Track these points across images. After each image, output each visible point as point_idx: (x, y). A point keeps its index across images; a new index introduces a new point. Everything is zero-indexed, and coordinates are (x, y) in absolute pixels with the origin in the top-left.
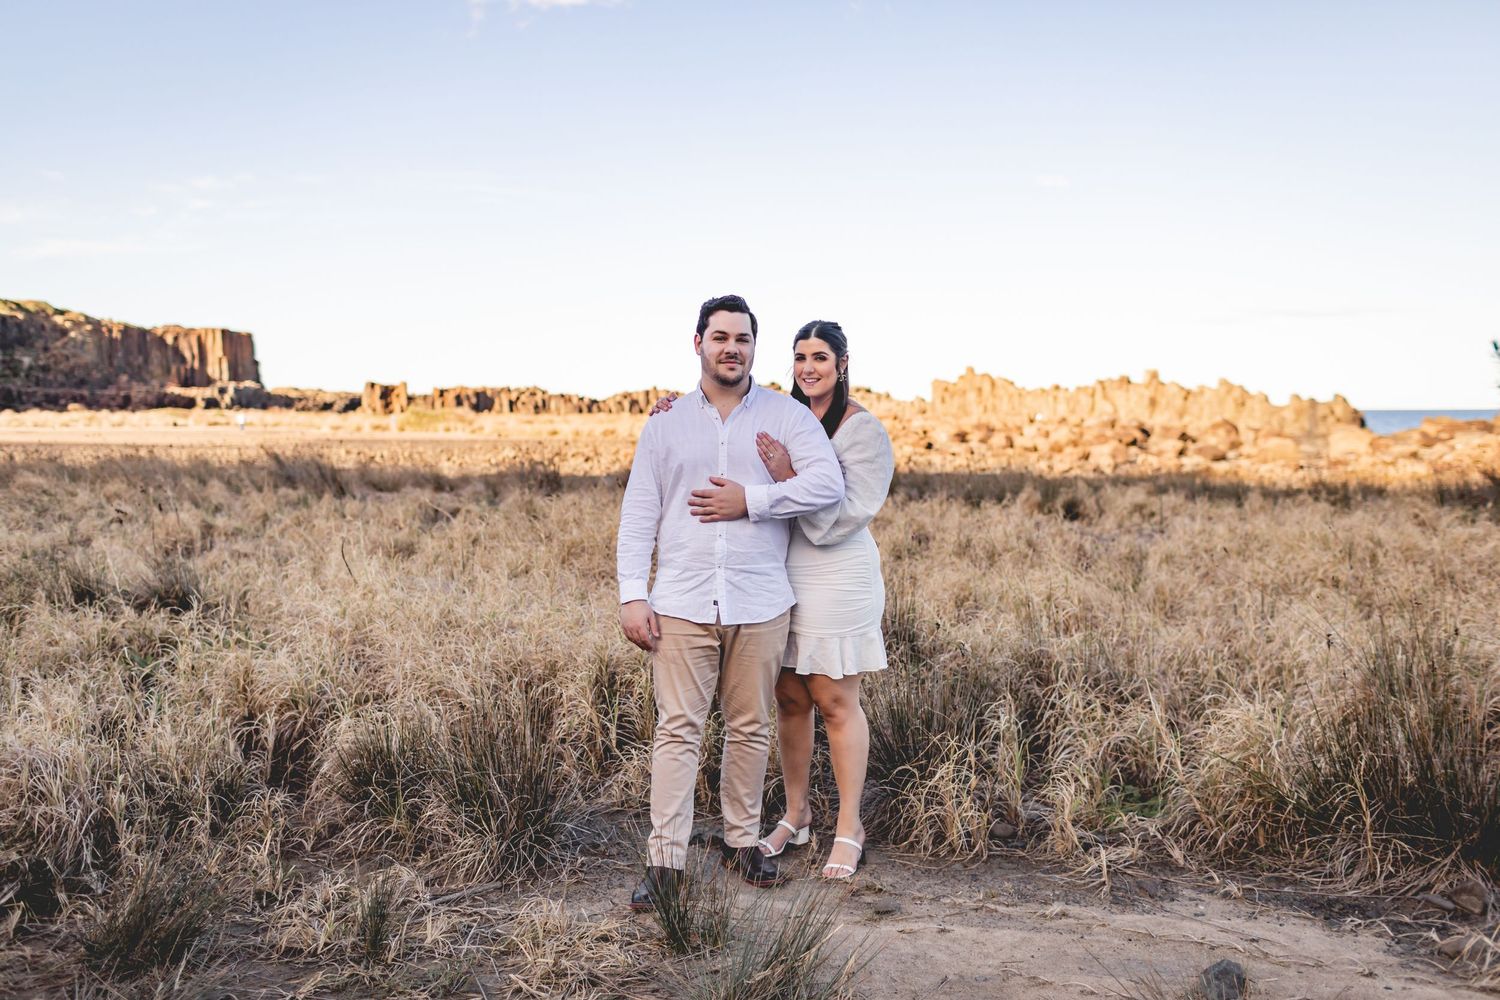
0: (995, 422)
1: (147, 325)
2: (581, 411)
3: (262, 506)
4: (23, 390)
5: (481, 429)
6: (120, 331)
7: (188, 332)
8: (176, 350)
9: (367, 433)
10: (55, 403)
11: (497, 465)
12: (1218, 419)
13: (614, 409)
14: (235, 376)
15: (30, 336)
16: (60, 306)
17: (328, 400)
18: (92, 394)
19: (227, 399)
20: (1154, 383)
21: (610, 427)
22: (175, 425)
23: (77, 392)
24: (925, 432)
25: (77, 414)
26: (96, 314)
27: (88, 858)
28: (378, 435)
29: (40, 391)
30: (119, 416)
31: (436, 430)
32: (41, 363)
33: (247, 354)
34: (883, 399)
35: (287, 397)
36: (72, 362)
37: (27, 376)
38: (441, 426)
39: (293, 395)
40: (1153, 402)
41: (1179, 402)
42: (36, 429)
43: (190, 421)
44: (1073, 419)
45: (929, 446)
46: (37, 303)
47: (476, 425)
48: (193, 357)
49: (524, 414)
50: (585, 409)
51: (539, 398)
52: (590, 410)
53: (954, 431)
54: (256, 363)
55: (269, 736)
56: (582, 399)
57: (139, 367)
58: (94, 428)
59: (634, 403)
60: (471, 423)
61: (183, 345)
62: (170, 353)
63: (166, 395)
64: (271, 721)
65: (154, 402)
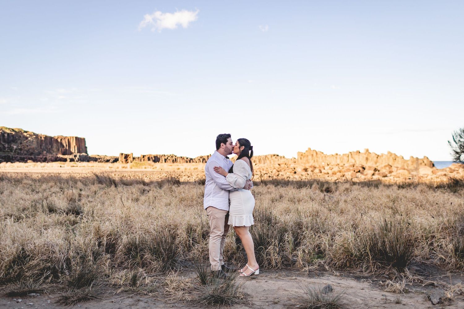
0: (317, 165)
1: (52, 136)
2: (187, 162)
3: (95, 189)
4: (14, 156)
5: (156, 167)
6: (44, 137)
7: (65, 138)
8: (61, 144)
9: (120, 169)
10: (23, 160)
11: (161, 178)
12: (387, 164)
13: (197, 162)
14: (79, 151)
15: (16, 139)
16: (26, 130)
17: (108, 159)
18: (35, 157)
19: (77, 159)
20: (367, 153)
21: (196, 167)
22: (61, 167)
23: (30, 156)
24: (294, 168)
25: (30, 164)
26: (37, 133)
27: (65, 267)
28: (124, 170)
29: (19, 156)
30: (43, 164)
31: (142, 168)
32: (19, 148)
33: (83, 145)
34: (282, 158)
35: (95, 158)
36: (29, 147)
37: (15, 152)
38: (143, 167)
39: (97, 157)
40: (367, 159)
41: (375, 159)
42: (18, 168)
43: (65, 166)
44: (341, 164)
45: (295, 173)
46: (19, 129)
47: (154, 167)
48: (66, 145)
49: (169, 163)
50: (188, 161)
51: (174, 158)
52: (190, 162)
53: (303, 168)
54: (86, 148)
55: (105, 243)
56: (187, 158)
57: (50, 149)
58: (36, 168)
59: (204, 159)
60: (153, 166)
61: (63, 142)
62: (59, 144)
63: (58, 157)
64: (105, 239)
65: (54, 160)
